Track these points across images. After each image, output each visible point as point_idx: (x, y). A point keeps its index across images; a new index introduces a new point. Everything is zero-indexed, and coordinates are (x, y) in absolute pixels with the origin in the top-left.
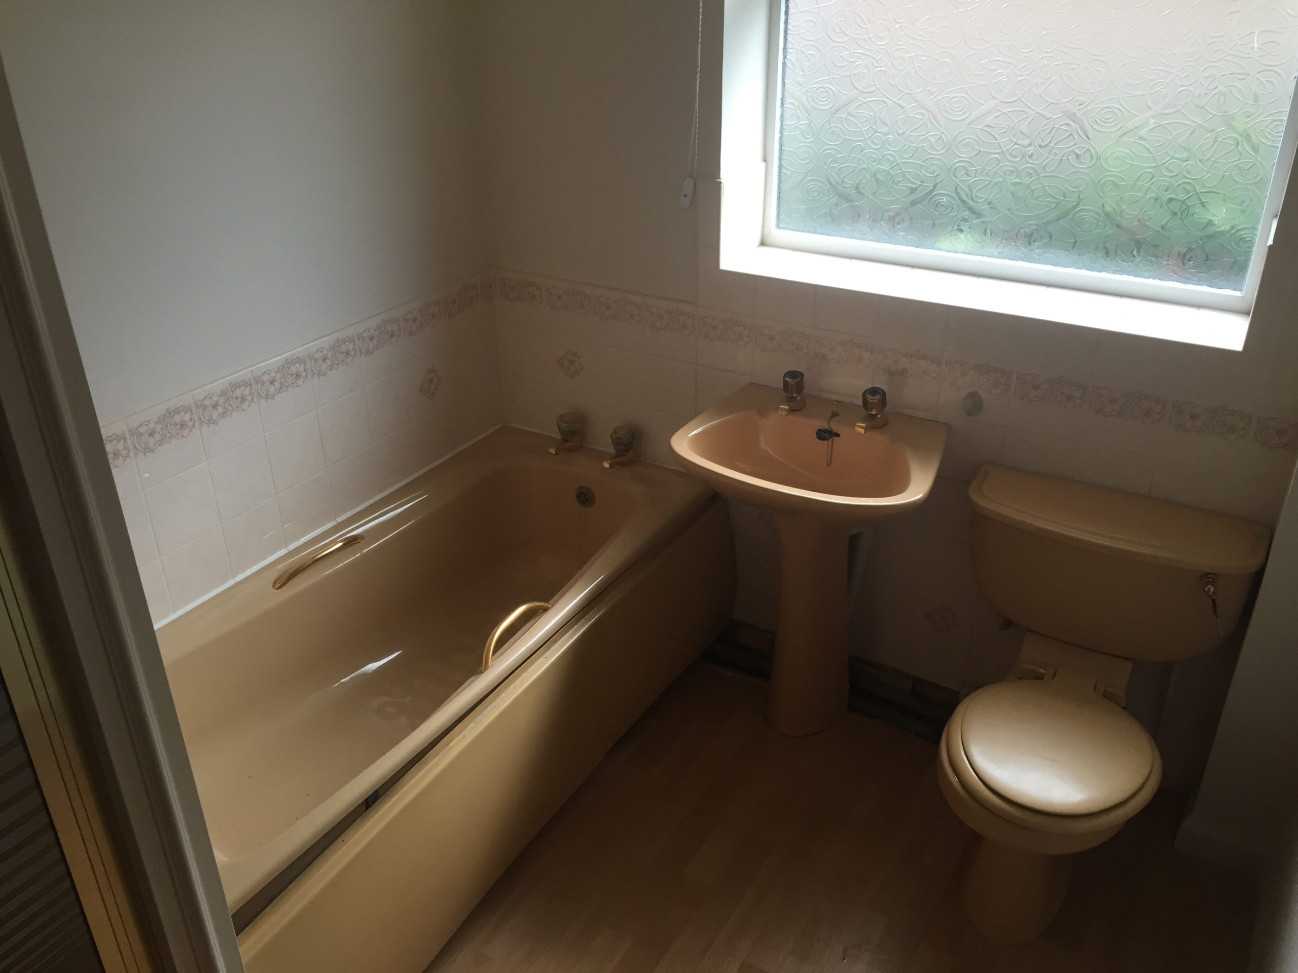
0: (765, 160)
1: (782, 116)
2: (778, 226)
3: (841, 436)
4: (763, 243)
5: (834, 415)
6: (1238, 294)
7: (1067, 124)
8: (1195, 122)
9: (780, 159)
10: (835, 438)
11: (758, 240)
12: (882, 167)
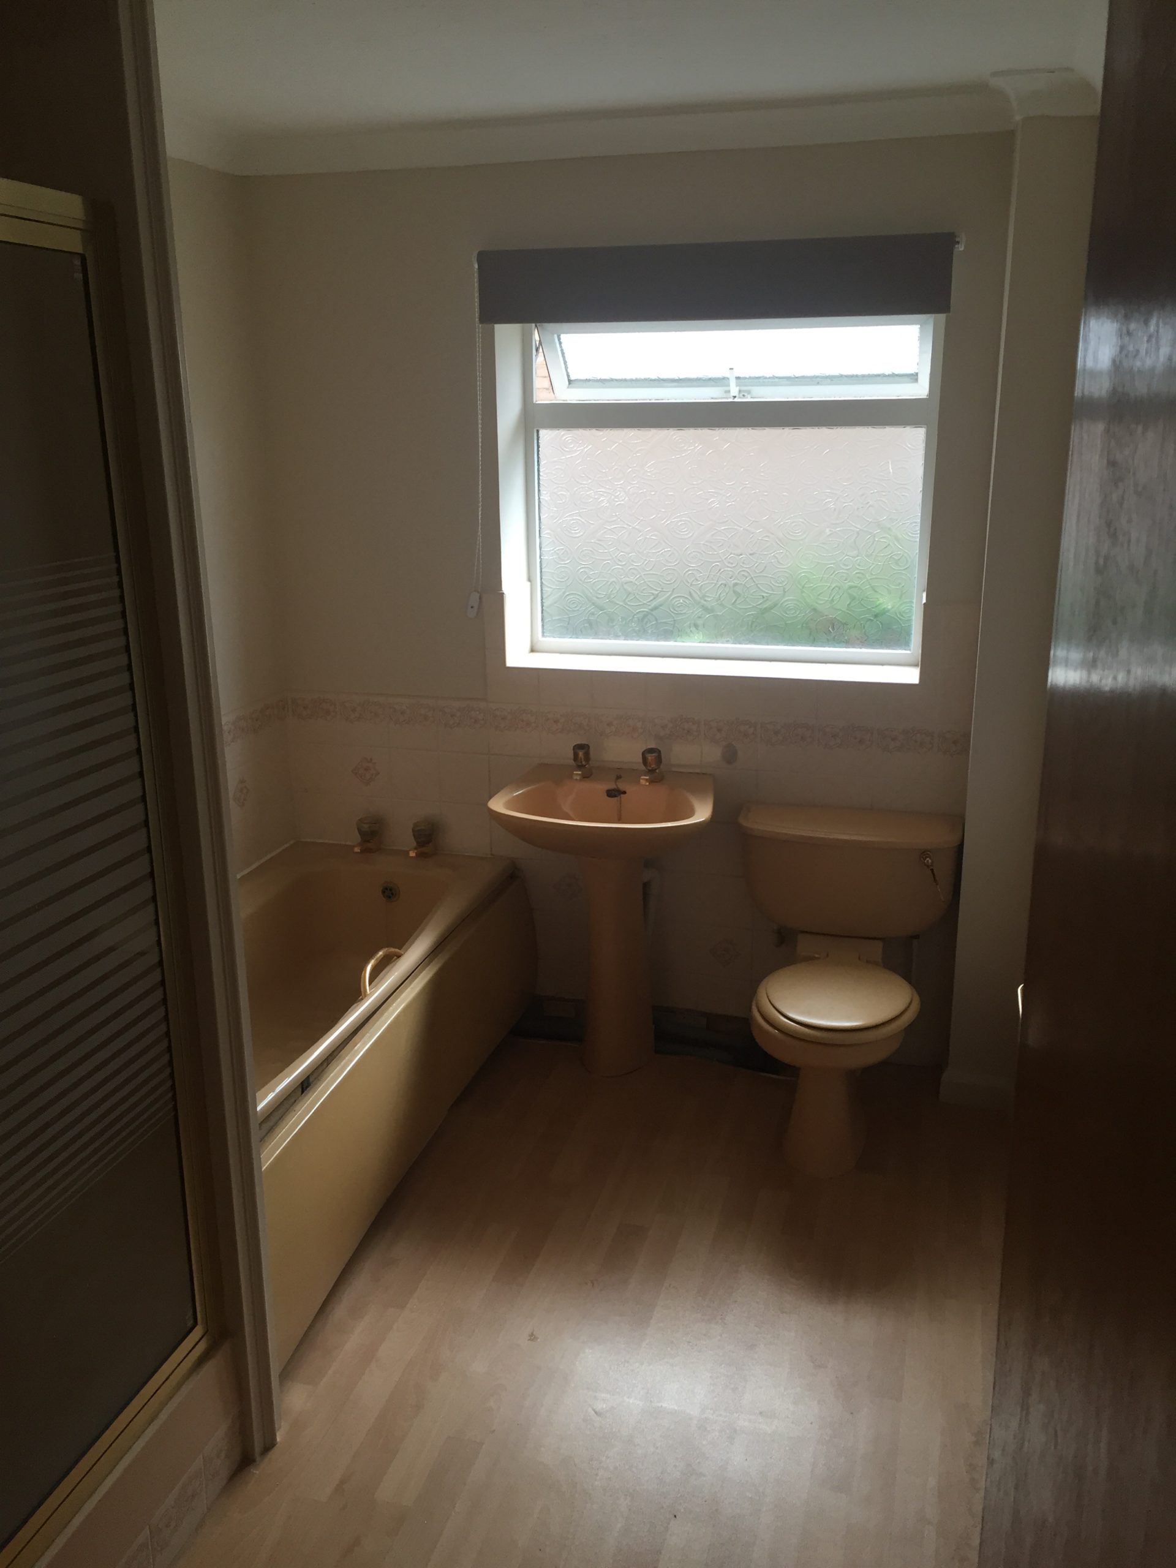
0: (529, 580)
1: (540, 544)
2: (543, 636)
3: (627, 792)
4: (532, 650)
5: (618, 777)
6: (908, 652)
7: (766, 536)
8: (858, 528)
9: (541, 579)
10: (622, 795)
11: (528, 648)
12: (628, 579)
